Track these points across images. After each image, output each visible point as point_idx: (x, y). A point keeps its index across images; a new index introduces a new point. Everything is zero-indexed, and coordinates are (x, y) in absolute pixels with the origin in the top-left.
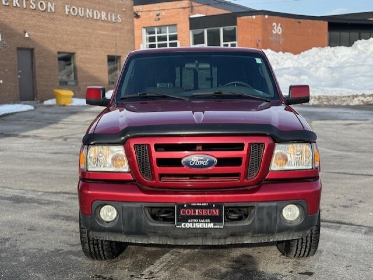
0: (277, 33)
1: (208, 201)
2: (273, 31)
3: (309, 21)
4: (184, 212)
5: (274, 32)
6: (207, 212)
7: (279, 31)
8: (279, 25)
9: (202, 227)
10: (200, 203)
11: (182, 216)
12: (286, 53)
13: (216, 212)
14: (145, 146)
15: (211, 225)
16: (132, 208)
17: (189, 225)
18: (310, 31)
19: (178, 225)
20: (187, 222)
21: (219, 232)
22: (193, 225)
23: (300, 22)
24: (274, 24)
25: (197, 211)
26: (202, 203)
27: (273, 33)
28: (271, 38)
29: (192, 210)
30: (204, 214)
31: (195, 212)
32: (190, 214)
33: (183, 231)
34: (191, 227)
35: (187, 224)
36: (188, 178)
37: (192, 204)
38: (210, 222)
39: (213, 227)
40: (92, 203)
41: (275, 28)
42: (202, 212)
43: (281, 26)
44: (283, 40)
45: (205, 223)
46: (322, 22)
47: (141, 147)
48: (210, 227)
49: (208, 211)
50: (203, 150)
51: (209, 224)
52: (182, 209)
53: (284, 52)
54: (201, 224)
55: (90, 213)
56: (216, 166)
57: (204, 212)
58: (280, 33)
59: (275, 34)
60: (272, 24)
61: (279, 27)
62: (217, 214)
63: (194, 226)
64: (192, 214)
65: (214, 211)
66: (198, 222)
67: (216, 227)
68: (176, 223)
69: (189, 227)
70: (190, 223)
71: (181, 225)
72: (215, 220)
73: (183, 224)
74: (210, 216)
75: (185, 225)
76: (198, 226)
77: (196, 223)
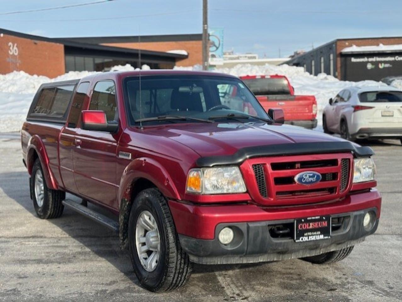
0: (13, 54)
2: (9, 52)
3: (46, 42)
4: (301, 227)
5: (11, 53)
6: (318, 225)
7: (16, 52)
8: (16, 45)
9: (315, 239)
10: (313, 216)
11: (300, 231)
12: (41, 76)
13: (325, 224)
14: (261, 166)
15: (322, 237)
16: (259, 227)
17: (305, 239)
18: (47, 53)
19: (297, 239)
20: (303, 236)
21: (326, 242)
22: (308, 238)
23: (35, 44)
24: (10, 44)
25: (311, 224)
26: (315, 217)
27: (9, 54)
28: (8, 60)
29: (308, 224)
30: (316, 226)
31: (309, 225)
32: (305, 228)
33: (300, 245)
34: (307, 240)
35: (304, 238)
36: (291, 195)
37: (308, 219)
38: (321, 234)
39: (323, 238)
40: (216, 227)
41: (11, 48)
42: (315, 225)
43: (17, 46)
44: (20, 61)
45: (317, 235)
46: (58, 44)
47: (257, 167)
48: (321, 238)
49: (320, 223)
50: (301, 168)
51: (320, 236)
52: (300, 224)
53: (38, 75)
54: (314, 237)
55: (213, 237)
56: (321, 181)
57: (316, 225)
58: (16, 54)
59: (11, 55)
60: (7, 44)
61: (15, 48)
62: (326, 225)
63: (310, 239)
64: (308, 228)
65: (323, 223)
66: (312, 235)
67: (325, 238)
68: (295, 238)
69: (305, 240)
70: (306, 236)
71: (299, 239)
72: (324, 231)
73: (301, 239)
74: (320, 228)
75: (302, 239)
76: (312, 238)
77: (310, 236)
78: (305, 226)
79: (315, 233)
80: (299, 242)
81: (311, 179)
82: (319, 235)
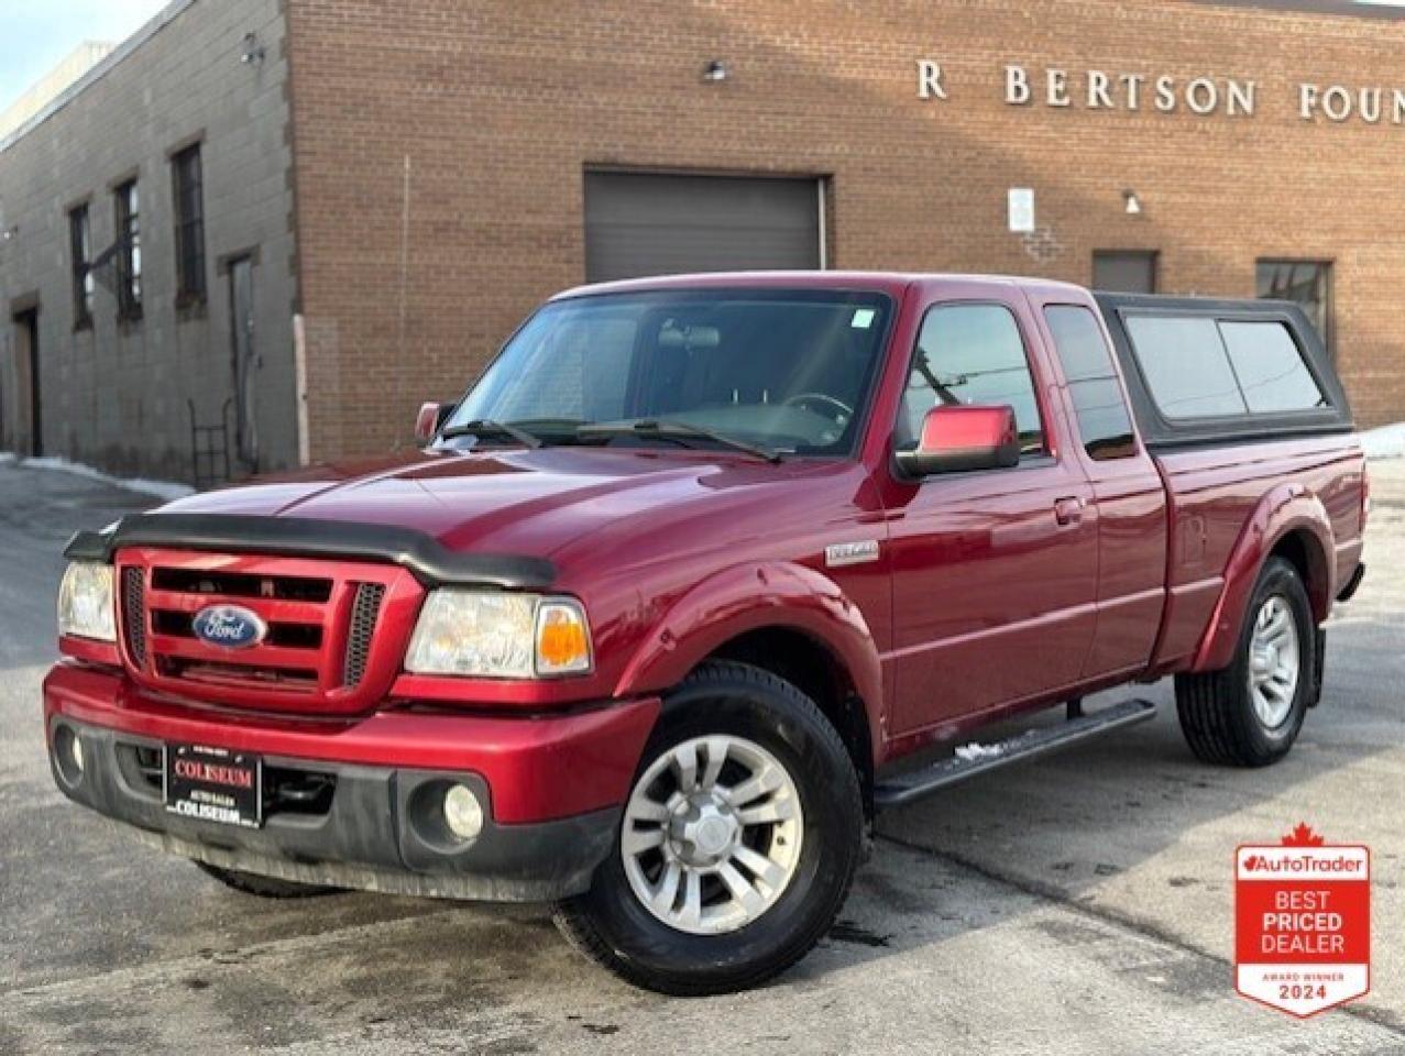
1: (230, 745)
4: (181, 769)
6: (227, 776)
9: (217, 819)
11: (179, 779)
13: (244, 779)
15: (234, 817)
17: (190, 809)
19: (168, 803)
20: (187, 797)
22: (199, 810)
25: (207, 768)
26: (214, 748)
29: (198, 766)
30: (221, 779)
31: (203, 771)
32: (193, 774)
34: (195, 814)
35: (187, 804)
37: (197, 749)
38: (235, 807)
39: (238, 822)
42: (218, 774)
45: (224, 807)
48: (232, 821)
49: (229, 772)
51: (232, 812)
52: (177, 759)
54: (215, 810)
56: (266, 643)
57: (221, 775)
62: (247, 785)
63: (201, 814)
64: (199, 776)
65: (241, 774)
66: (210, 803)
67: (243, 822)
68: (164, 799)
69: (189, 813)
70: (193, 801)
71: (174, 805)
72: (244, 802)
73: (179, 803)
74: (233, 788)
75: (182, 807)
76: (208, 812)
77: (205, 803)
78: (192, 770)
79: (219, 800)
80: (172, 814)
81: (228, 631)
82: (230, 808)
